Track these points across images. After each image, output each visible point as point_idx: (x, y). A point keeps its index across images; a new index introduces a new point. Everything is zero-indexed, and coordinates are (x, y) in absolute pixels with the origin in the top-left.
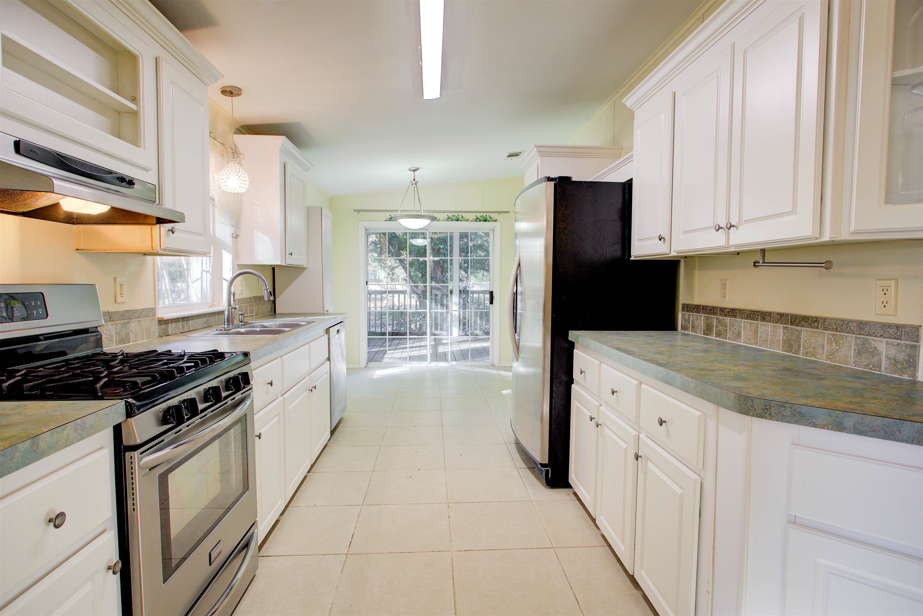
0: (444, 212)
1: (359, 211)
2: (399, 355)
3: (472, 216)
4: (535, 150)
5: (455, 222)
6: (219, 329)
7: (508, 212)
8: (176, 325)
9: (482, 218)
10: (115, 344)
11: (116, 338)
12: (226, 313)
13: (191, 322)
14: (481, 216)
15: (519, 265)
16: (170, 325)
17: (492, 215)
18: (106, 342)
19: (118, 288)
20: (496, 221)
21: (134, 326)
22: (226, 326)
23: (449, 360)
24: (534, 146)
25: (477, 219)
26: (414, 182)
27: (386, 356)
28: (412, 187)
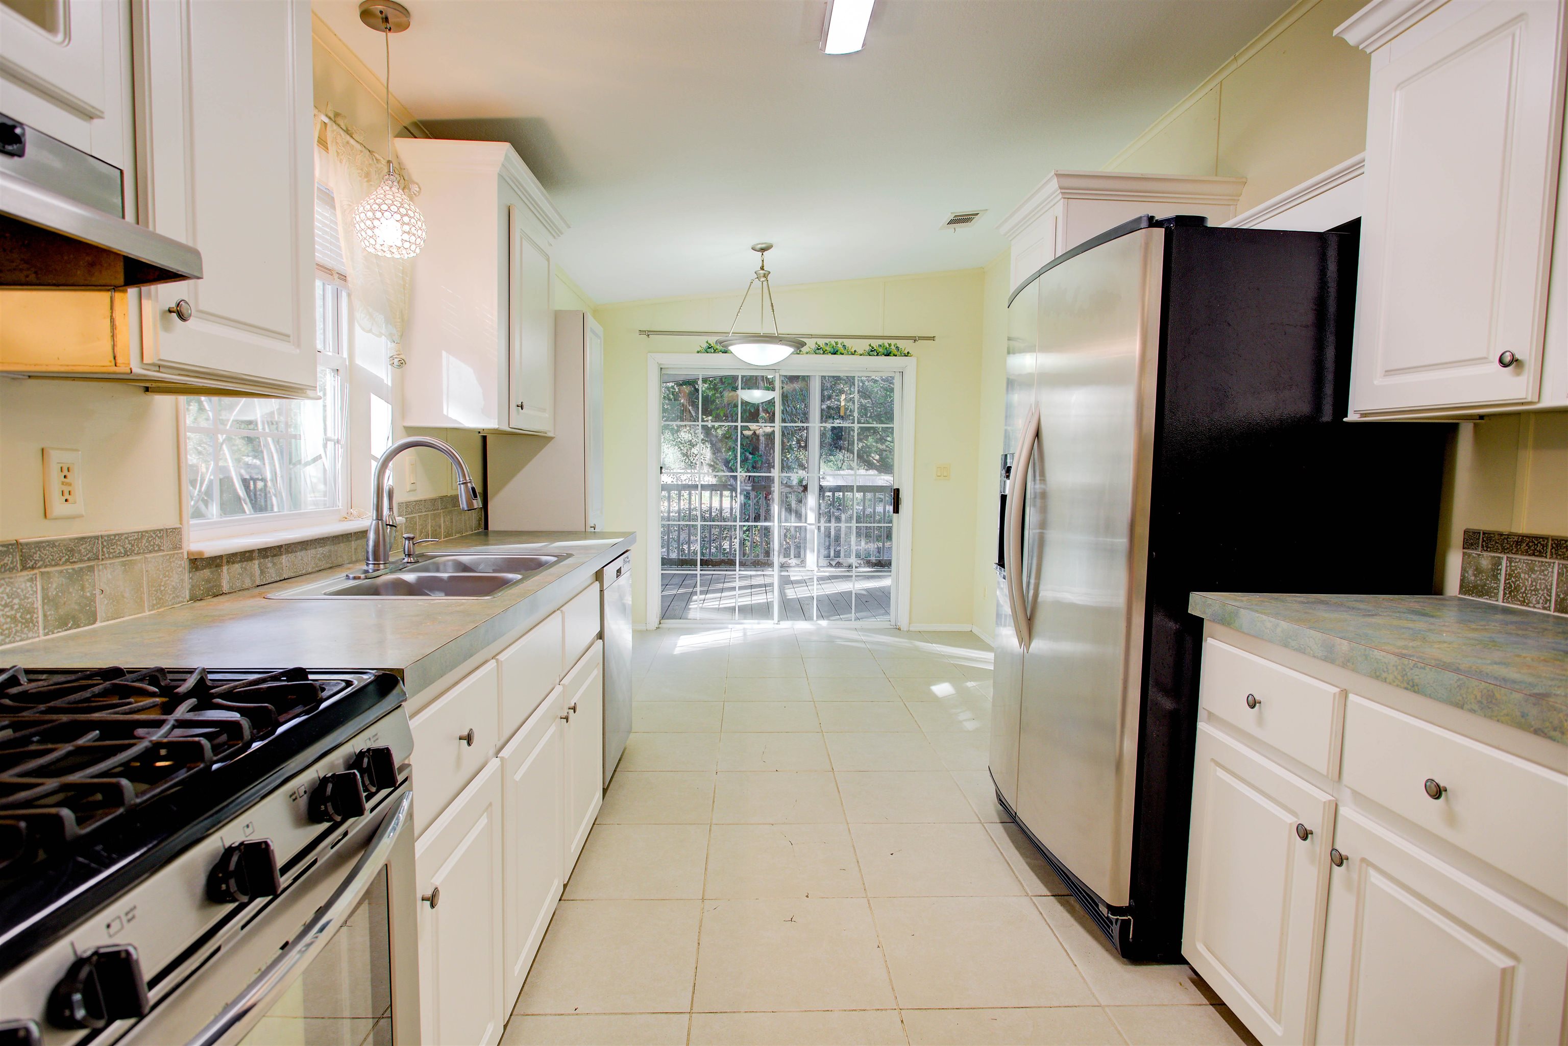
0: (811, 336)
1: (648, 333)
2: (715, 604)
3: (863, 346)
4: (1054, 184)
5: (830, 356)
6: (351, 576)
7: (933, 338)
8: (241, 568)
9: (881, 350)
10: (41, 631)
11: (45, 616)
12: (372, 536)
13: (284, 559)
14: (880, 346)
15: (1038, 434)
16: (225, 568)
17: (901, 344)
18: (10, 628)
19: (55, 478)
20: (907, 355)
21: (110, 577)
22: (371, 566)
23: (815, 618)
24: (1053, 173)
25: (872, 352)
26: (762, 272)
27: (693, 606)
28: (757, 283)
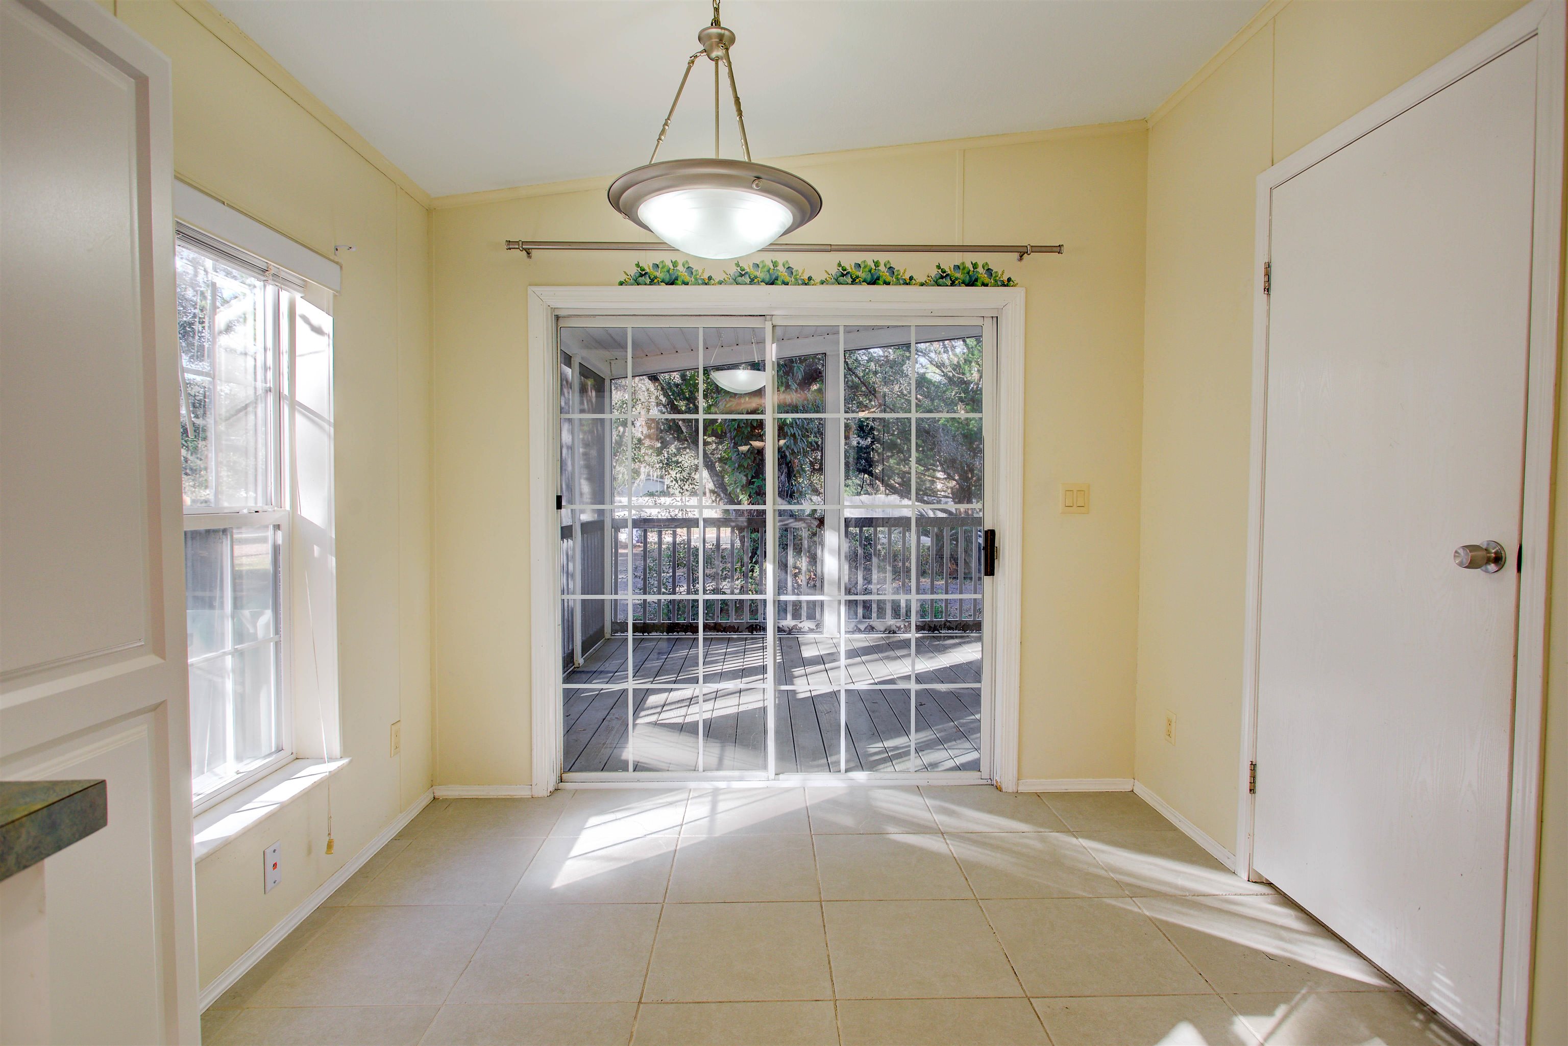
1: (526, 247)
3: (928, 265)
5: (865, 287)
7: (1059, 249)
9: (958, 275)
14: (957, 267)
17: (997, 262)
20: (1007, 283)
23: (846, 762)
25: (943, 279)
26: (715, 31)
28: (704, 65)
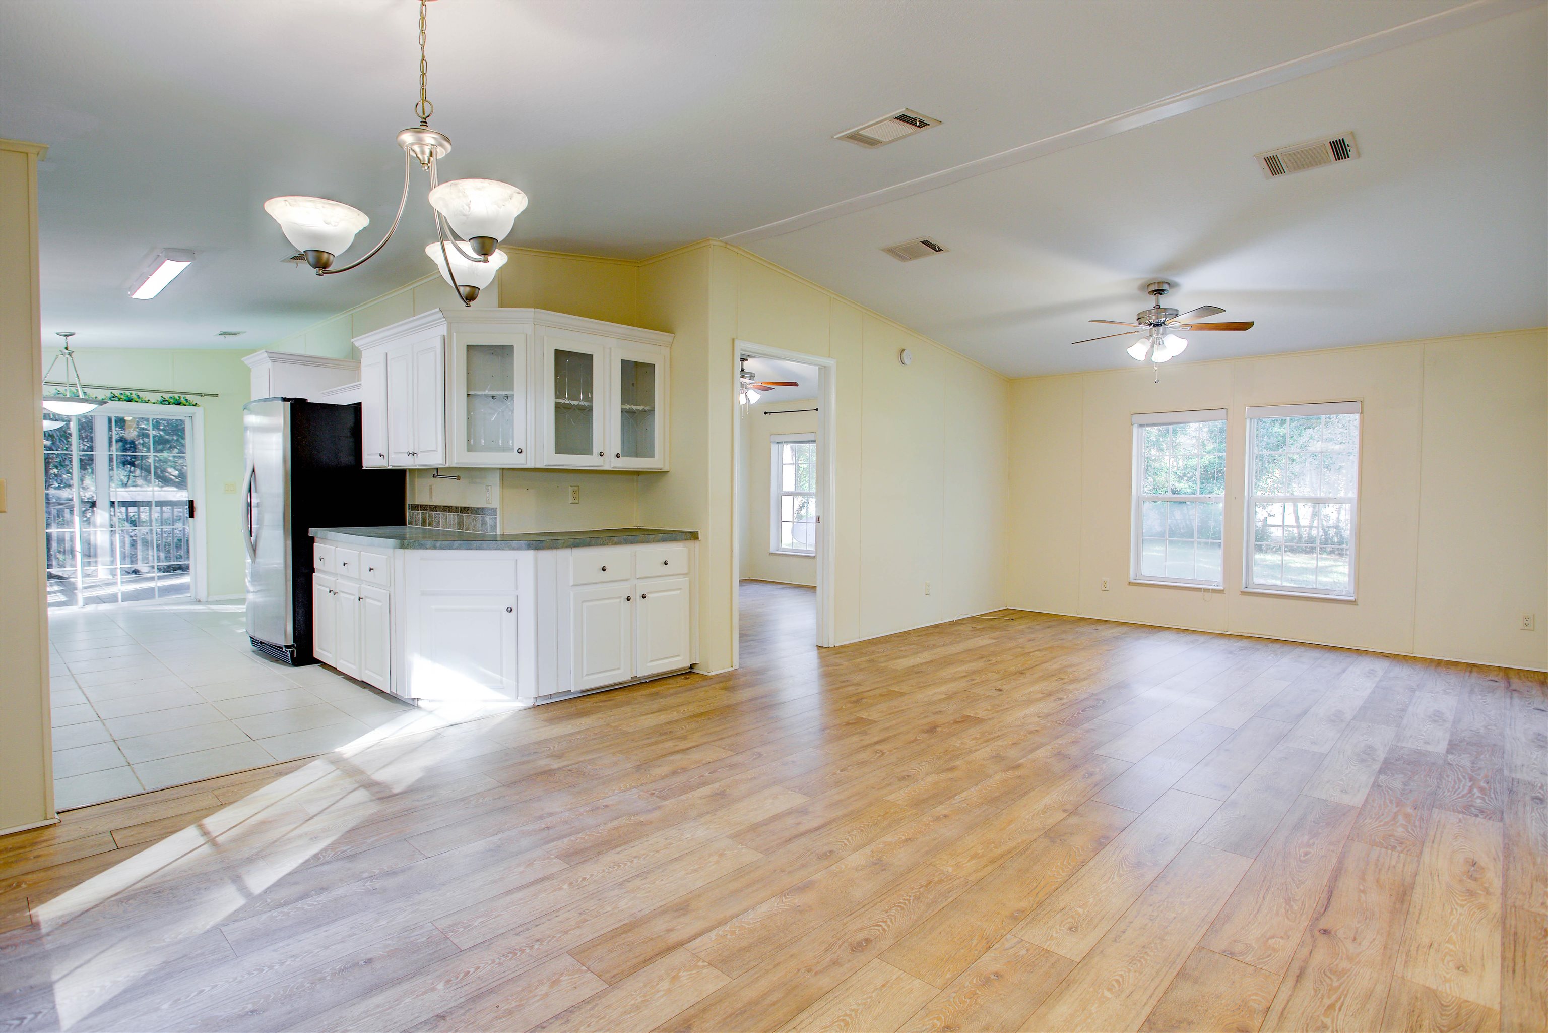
0: (107, 388)
3: (158, 397)
4: (266, 355)
5: (125, 403)
7: (217, 395)
9: (172, 400)
14: (171, 398)
15: (254, 471)
17: (190, 398)
20: (196, 405)
24: (263, 351)
25: (164, 402)
26: (66, 351)
28: (62, 358)
